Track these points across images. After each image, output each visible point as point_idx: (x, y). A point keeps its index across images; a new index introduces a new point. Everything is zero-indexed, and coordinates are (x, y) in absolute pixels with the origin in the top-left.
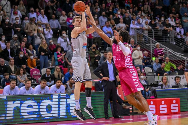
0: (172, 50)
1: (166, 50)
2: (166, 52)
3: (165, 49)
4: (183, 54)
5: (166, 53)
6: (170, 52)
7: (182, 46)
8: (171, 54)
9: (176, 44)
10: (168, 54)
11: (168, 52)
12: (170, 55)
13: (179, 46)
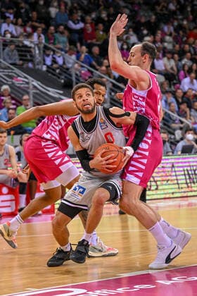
0: (39, 83)
1: (28, 83)
2: (26, 86)
3: (26, 80)
4: (61, 92)
5: (28, 88)
6: (35, 87)
7: (60, 74)
8: (38, 91)
9: (47, 71)
10: (32, 91)
11: (31, 87)
12: (37, 93)
13: (54, 75)
